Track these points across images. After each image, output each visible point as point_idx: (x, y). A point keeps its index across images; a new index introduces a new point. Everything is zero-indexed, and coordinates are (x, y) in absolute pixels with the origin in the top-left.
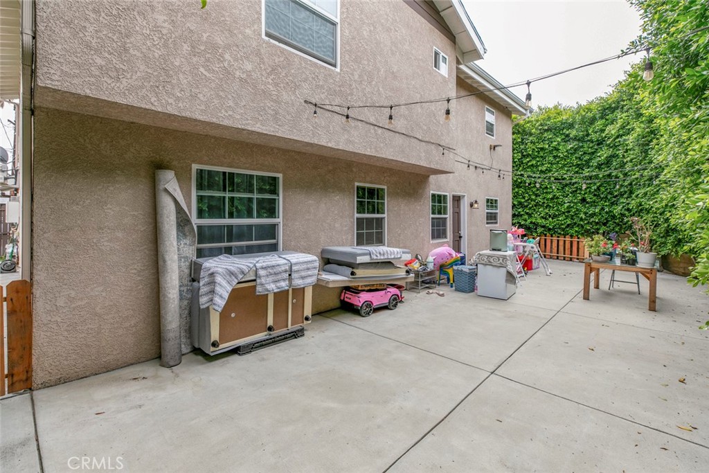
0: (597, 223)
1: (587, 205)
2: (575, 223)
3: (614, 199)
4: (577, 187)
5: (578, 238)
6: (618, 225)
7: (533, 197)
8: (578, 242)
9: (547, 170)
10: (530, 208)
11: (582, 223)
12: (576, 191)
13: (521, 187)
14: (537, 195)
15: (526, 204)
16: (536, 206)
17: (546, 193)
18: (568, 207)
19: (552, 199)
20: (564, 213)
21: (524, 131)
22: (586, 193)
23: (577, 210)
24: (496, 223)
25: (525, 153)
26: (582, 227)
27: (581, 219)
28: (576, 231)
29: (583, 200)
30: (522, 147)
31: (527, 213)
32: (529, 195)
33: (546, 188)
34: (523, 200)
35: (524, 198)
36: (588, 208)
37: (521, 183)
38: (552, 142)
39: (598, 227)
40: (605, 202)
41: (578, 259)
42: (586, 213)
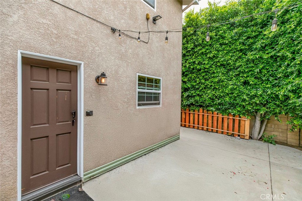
0: (257, 104)
1: (249, 88)
2: (238, 104)
3: (276, 81)
4: (240, 71)
5: (240, 117)
6: (278, 106)
7: (203, 81)
8: (240, 120)
9: (214, 56)
10: (200, 91)
11: (244, 104)
12: (239, 75)
13: (194, 73)
14: (206, 80)
15: (197, 87)
16: (205, 88)
17: (214, 77)
18: (232, 89)
19: (218, 82)
20: (228, 94)
21: (197, 25)
22: (248, 76)
23: (240, 92)
24: (159, 104)
25: (196, 43)
26: (244, 107)
27: (244, 100)
28: (238, 111)
29: (246, 83)
30: (195, 38)
31: (198, 95)
32: (200, 80)
33: (214, 73)
34: (195, 84)
35: (196, 81)
36: (250, 90)
37: (193, 69)
38: (219, 31)
39: (258, 107)
40: (267, 84)
41: (239, 136)
42: (248, 95)
